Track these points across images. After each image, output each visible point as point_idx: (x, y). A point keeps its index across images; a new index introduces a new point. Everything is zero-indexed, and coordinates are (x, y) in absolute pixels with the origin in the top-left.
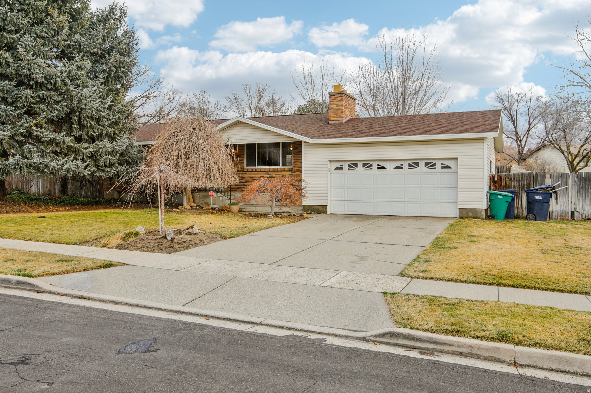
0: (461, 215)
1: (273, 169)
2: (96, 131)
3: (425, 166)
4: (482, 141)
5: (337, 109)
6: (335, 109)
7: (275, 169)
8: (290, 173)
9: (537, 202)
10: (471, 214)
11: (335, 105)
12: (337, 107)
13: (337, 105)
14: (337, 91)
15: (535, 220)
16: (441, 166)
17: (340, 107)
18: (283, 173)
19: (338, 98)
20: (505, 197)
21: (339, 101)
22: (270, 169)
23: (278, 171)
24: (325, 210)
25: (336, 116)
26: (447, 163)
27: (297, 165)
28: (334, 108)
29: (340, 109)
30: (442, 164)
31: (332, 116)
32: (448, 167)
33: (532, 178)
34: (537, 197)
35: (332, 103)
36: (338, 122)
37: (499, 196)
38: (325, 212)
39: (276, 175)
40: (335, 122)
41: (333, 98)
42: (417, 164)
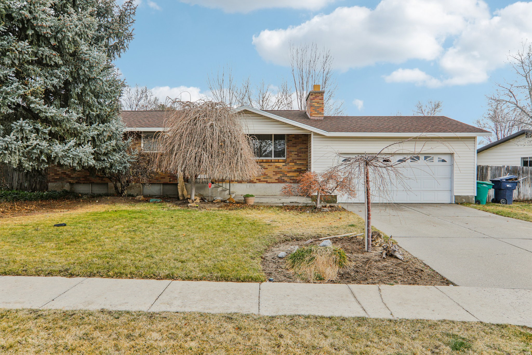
0: (456, 201)
1: (267, 160)
2: (95, 109)
3: (425, 160)
4: (473, 139)
5: (318, 107)
6: (316, 107)
7: (269, 160)
8: (284, 164)
9: (508, 189)
10: (464, 200)
11: (316, 102)
12: (318, 105)
13: (318, 103)
14: (317, 90)
15: (506, 203)
16: (437, 160)
17: (320, 105)
18: (276, 164)
19: (318, 96)
20: (489, 185)
21: (320, 99)
22: (263, 160)
23: (271, 162)
24: (334, 199)
25: (317, 112)
26: (443, 157)
27: (291, 156)
28: (315, 105)
29: (321, 107)
30: (439, 158)
31: (313, 112)
32: (444, 161)
33: (480, 170)
34: (508, 186)
35: (313, 101)
36: (319, 118)
37: (484, 185)
38: (334, 201)
39: (268, 165)
40: (316, 118)
41: (314, 97)
42: (418, 158)
